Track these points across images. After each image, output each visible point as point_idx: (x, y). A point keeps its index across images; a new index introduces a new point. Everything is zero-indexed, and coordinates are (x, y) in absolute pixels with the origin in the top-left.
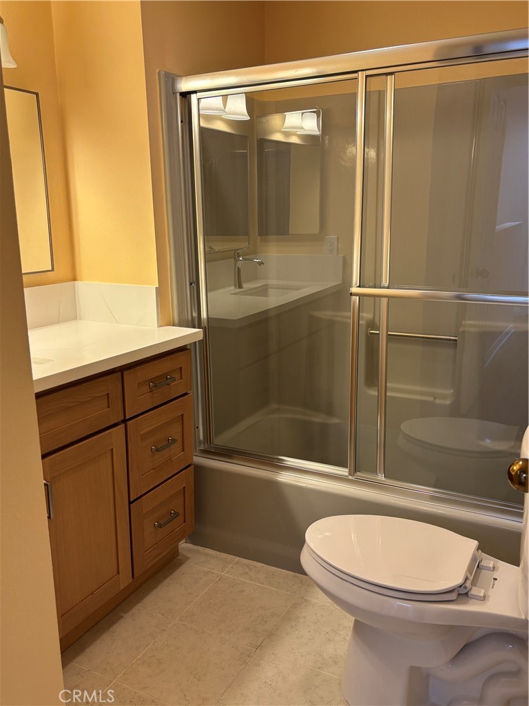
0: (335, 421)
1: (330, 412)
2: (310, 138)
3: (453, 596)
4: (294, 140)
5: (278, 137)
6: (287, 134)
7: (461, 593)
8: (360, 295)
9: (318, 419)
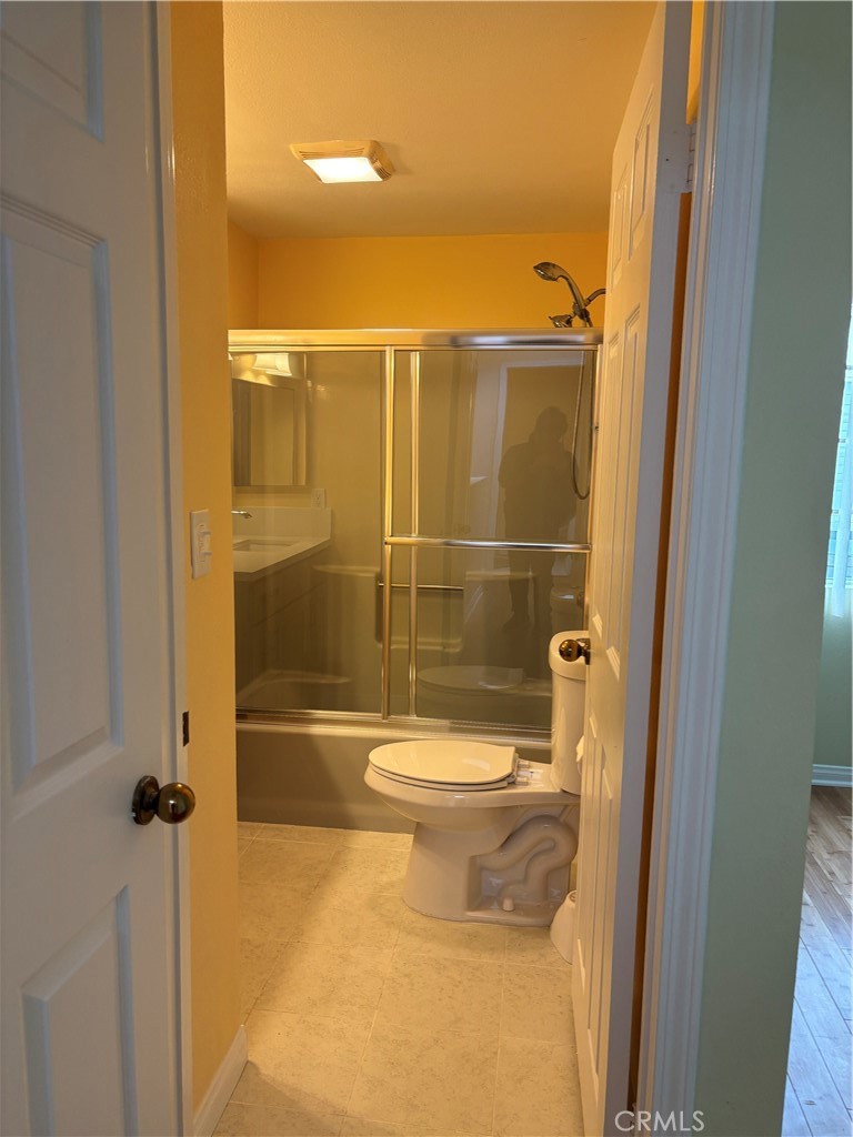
0: (342, 680)
1: (337, 672)
2: (279, 380)
3: (504, 784)
4: (264, 381)
5: (248, 377)
6: (257, 373)
7: (510, 780)
8: (393, 545)
9: (327, 680)
